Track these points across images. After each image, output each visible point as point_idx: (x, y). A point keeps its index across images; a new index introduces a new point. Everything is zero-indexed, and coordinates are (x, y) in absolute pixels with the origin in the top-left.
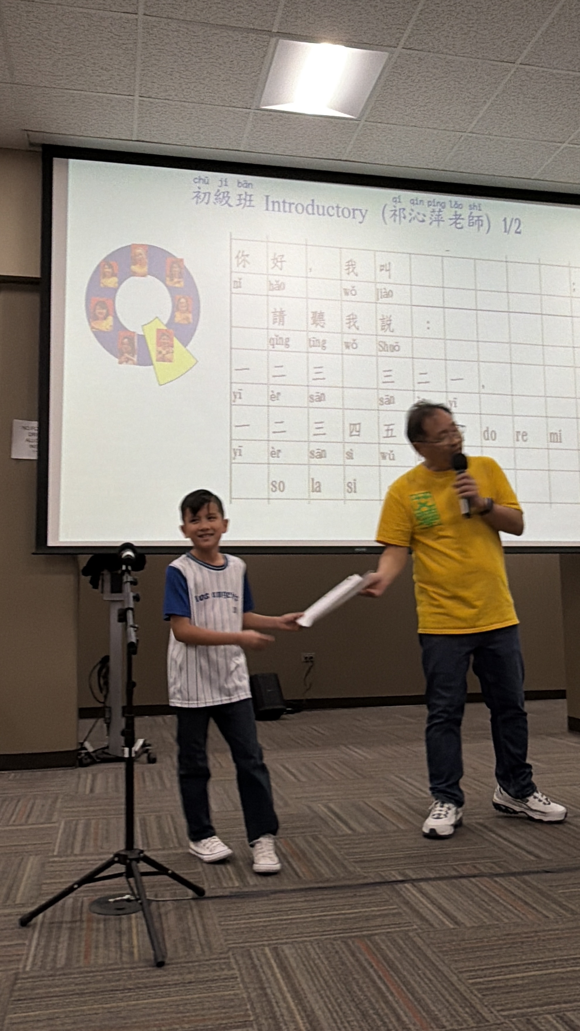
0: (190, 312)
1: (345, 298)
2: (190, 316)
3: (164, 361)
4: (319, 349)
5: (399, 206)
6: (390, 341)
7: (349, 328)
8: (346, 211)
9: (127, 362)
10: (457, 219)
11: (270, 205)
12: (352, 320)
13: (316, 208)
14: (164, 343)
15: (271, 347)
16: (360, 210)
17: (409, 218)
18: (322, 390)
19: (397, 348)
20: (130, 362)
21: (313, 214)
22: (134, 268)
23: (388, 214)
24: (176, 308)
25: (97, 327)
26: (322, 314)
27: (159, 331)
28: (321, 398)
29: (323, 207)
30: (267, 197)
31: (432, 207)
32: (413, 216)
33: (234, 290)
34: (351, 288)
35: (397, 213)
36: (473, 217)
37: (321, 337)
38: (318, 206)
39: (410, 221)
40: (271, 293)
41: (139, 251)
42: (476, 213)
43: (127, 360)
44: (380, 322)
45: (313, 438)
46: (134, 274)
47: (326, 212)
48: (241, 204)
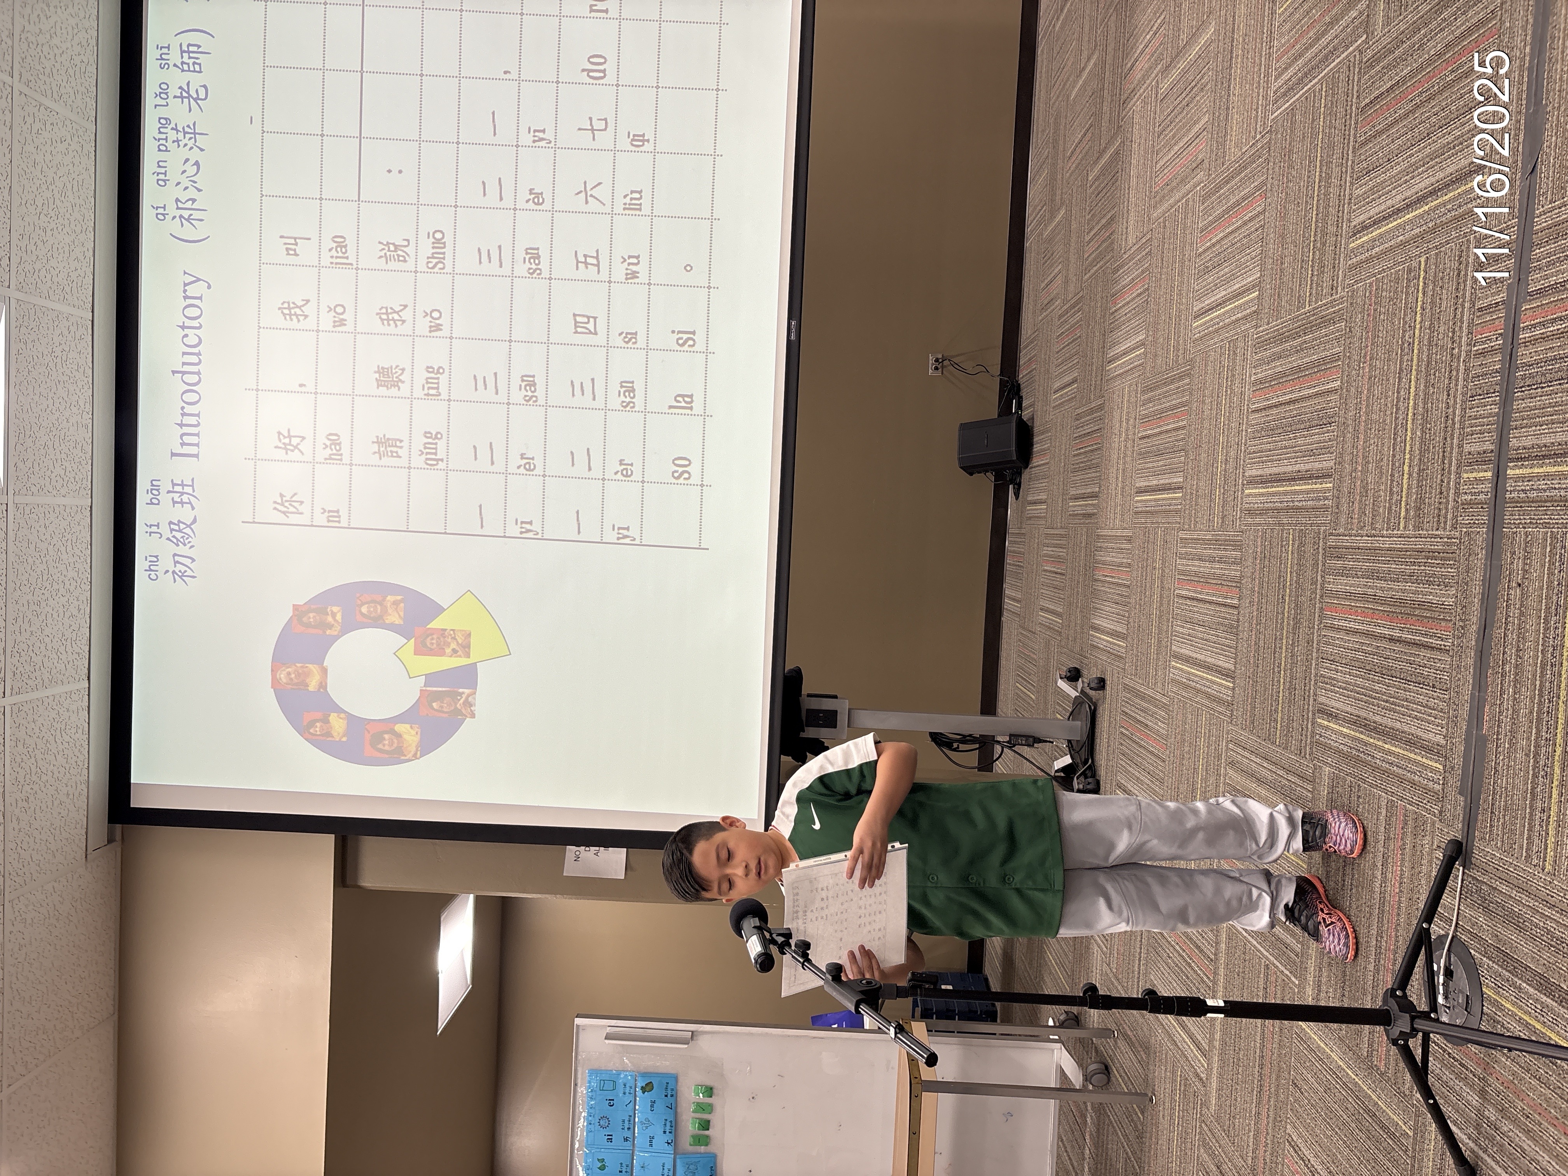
0: (384, 600)
1: (349, 327)
2: (389, 598)
3: (469, 647)
4: (443, 379)
5: (172, 210)
6: (426, 248)
7: (404, 321)
8: (188, 312)
9: (471, 706)
10: (190, 96)
11: (186, 450)
12: (387, 316)
13: (186, 368)
14: (438, 645)
15: (441, 465)
16: (185, 285)
17: (192, 193)
18: (516, 381)
19: (438, 236)
20: (470, 699)
21: (198, 373)
22: (313, 685)
23: (187, 232)
24: (377, 622)
25: (413, 750)
26: (381, 371)
27: (417, 652)
28: (529, 383)
29: (184, 354)
30: (173, 454)
31: (169, 144)
32: (189, 184)
33: (344, 524)
34: (332, 313)
35: (186, 214)
36: (183, 63)
37: (421, 376)
38: (184, 364)
39: (199, 190)
40: (346, 459)
41: (282, 676)
42: (174, 57)
43: (468, 704)
44: (393, 265)
45: (599, 403)
46: (323, 685)
47: (193, 350)
48: (190, 503)
